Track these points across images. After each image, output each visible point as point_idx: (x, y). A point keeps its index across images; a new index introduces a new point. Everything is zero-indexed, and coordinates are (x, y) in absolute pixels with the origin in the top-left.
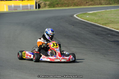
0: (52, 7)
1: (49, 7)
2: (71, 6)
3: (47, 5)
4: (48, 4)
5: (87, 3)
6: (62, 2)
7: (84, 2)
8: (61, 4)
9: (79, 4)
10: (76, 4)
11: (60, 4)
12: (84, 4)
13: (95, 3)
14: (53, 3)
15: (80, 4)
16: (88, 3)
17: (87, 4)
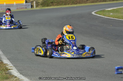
0: (46, 6)
1: (42, 6)
2: (68, 4)
3: (39, 4)
4: (41, 3)
8: (56, 2)
10: (75, 2)
11: (55, 2)
12: (85, 2)
14: (46, 1)
15: (79, 2)
17: (88, 1)
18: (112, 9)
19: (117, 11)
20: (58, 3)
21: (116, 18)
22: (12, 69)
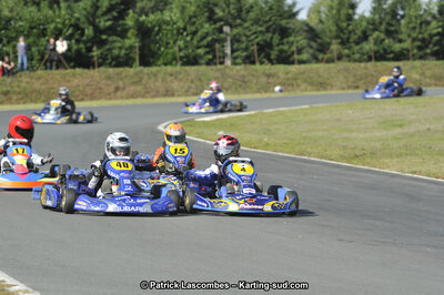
5: (117, 89)
6: (23, 85)
7: (107, 85)
8: (20, 93)
9: (86, 95)
10: (77, 93)
11: (15, 92)
12: (109, 94)
13: (148, 92)
15: (92, 94)
16: (124, 88)
17: (119, 93)
19: (231, 125)
20: (26, 95)
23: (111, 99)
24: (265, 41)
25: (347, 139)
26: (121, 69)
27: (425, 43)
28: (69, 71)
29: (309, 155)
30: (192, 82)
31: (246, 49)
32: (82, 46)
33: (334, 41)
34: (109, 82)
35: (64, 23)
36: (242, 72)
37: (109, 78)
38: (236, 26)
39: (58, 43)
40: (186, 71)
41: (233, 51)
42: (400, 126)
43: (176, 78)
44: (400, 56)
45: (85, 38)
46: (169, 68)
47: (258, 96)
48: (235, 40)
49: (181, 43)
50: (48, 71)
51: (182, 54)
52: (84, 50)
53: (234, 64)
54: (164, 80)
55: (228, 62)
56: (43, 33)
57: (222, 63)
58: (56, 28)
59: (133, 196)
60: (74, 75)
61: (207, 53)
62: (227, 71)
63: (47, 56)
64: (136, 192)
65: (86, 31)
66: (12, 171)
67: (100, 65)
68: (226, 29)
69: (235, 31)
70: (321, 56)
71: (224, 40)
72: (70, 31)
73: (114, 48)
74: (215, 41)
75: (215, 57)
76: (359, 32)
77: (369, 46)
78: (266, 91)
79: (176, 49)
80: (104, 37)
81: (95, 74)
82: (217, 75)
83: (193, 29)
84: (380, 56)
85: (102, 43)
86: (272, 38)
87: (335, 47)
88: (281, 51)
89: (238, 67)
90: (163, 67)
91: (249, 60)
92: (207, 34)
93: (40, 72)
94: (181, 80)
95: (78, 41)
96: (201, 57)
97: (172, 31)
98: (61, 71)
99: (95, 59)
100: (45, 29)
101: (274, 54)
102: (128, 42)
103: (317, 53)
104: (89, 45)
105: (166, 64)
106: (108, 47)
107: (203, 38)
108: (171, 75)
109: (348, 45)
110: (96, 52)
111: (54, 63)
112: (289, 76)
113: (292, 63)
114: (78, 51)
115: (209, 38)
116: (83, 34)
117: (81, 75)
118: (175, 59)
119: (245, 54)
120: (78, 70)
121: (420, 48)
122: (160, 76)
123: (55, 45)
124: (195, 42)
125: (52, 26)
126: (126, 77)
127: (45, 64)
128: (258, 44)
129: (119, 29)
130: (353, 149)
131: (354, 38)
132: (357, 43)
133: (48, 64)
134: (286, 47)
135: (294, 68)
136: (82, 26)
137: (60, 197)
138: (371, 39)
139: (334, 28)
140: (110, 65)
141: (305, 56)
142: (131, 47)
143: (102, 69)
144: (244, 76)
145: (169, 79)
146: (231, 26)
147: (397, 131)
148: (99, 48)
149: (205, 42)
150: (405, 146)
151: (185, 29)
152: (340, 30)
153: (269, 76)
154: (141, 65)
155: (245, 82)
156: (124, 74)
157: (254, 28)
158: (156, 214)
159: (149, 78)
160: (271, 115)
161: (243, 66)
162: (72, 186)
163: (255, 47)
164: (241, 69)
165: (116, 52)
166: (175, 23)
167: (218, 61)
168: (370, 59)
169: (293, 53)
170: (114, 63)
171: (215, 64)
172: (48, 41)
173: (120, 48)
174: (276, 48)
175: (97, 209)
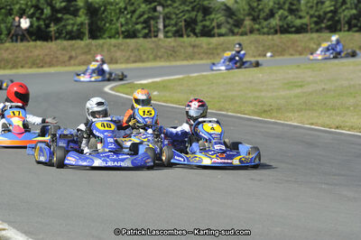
2: (22, 67)
5: (71, 58)
7: (63, 55)
9: (46, 63)
10: (38, 61)
12: (64, 62)
15: (50, 62)
16: (76, 57)
17: (72, 62)
18: (150, 81)
19: (164, 87)
21: (172, 103)
22: (4, 230)
23: (66, 66)
24: (191, 18)
25: (258, 97)
26: (74, 42)
27: (320, 20)
28: (32, 43)
29: (227, 110)
30: (132, 51)
31: (176, 25)
32: (42, 23)
33: (247, 18)
34: (64, 52)
35: (26, 4)
36: (173, 44)
37: (64, 49)
38: (167, 6)
39: (22, 20)
40: (127, 43)
41: (165, 27)
42: (301, 86)
43: (119, 49)
44: (301, 30)
45: (44, 16)
46: (113, 41)
47: (185, 63)
48: (167, 17)
49: (122, 20)
50: (15, 44)
51: (123, 29)
52: (43, 26)
53: (166, 37)
54: (109, 50)
55: (161, 35)
56: (10, 13)
57: (156, 36)
58: (20, 9)
59: (116, 152)
60: (35, 47)
61: (144, 28)
62: (160, 43)
63: (13, 32)
64: (118, 149)
65: (45, 11)
66: (9, 131)
67: (57, 38)
68: (159, 8)
69: (167, 10)
70: (236, 30)
71: (158, 18)
72: (32, 11)
73: (68, 25)
74: (150, 18)
75: (150, 31)
76: (267, 11)
77: (275, 22)
78: (192, 59)
79: (119, 25)
80: (60, 15)
81: (53, 46)
82: (152, 46)
83: (132, 8)
84: (284, 30)
85: (58, 21)
86: (196, 16)
87: (248, 22)
88: (204, 26)
89: (169, 40)
90: (108, 40)
91: (178, 34)
92: (144, 13)
93: (7, 44)
94: (123, 50)
95: (38, 19)
96: (139, 32)
97: (115, 10)
98: (25, 43)
99: (53, 33)
100: (11, 9)
101: (198, 28)
102: (79, 20)
103: (233, 28)
104: (47, 22)
105: (110, 37)
106: (63, 23)
107: (141, 16)
108: (115, 46)
109: (258, 21)
110: (53, 28)
111: (19, 37)
112: (211, 46)
113: (213, 36)
114: (39, 27)
115: (146, 16)
116: (42, 13)
117: (41, 47)
118: (118, 33)
119: (174, 29)
120: (39, 43)
121: (316, 23)
122: (106, 47)
123: (19, 22)
124: (134, 19)
125: (17, 7)
126: (77, 48)
127: (12, 38)
128: (185, 21)
129: (72, 9)
130: (263, 105)
131: (262, 15)
132: (266, 19)
133: (14, 38)
134: (208, 23)
135: (215, 40)
136: (41, 6)
137: (52, 154)
138: (277, 16)
139: (247, 7)
140: (65, 39)
141: (223, 30)
142: (82, 24)
143: (59, 41)
144: (174, 47)
145: (113, 49)
146: (163, 6)
147: (298, 91)
148: (55, 24)
149: (142, 19)
150: (305, 103)
151: (125, 9)
152: (252, 8)
153: (194, 46)
154: (89, 38)
155: (175, 52)
156: (76, 46)
157: (182, 8)
158: (136, 168)
159: (97, 49)
160: (196, 78)
161: (173, 39)
162: (62, 144)
163: (183, 24)
164: (172, 41)
165: (69, 28)
166: (117, 4)
167: (152, 34)
168: (276, 32)
169: (214, 28)
170: (68, 37)
171: (151, 37)
172: (14, 19)
173: (73, 24)
174: (200, 24)
175: (85, 164)
